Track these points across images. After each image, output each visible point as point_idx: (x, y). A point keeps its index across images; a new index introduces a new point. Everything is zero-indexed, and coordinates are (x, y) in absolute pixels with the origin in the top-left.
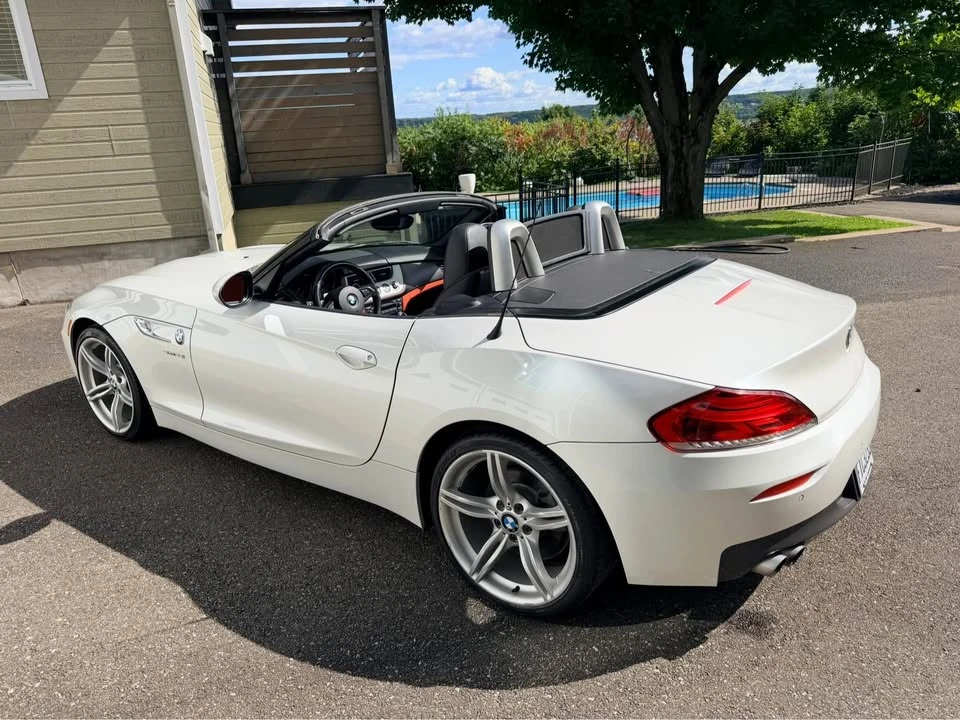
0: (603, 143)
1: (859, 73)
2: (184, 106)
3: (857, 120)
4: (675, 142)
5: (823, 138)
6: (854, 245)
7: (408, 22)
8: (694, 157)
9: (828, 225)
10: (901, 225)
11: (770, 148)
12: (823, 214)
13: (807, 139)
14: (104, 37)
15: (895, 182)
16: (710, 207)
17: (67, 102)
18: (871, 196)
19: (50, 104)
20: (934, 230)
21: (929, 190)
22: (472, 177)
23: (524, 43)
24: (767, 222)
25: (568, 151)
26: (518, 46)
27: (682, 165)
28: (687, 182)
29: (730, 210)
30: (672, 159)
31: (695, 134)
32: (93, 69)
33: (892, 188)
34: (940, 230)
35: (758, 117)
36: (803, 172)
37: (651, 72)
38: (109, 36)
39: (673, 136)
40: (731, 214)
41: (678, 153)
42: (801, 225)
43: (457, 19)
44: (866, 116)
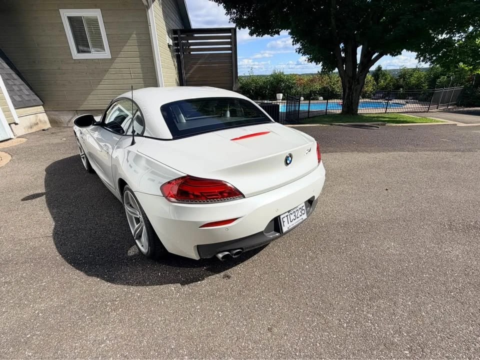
0: (333, 85)
1: (435, 56)
2: (153, 62)
3: (442, 78)
4: (349, 83)
5: (426, 86)
6: (410, 128)
7: (257, 36)
8: (356, 90)
9: (409, 120)
10: (442, 122)
11: (401, 89)
12: (410, 116)
13: (418, 86)
14: (129, 36)
15: (451, 105)
16: (360, 111)
17: (117, 60)
18: (437, 110)
19: (112, 60)
20: (453, 125)
21: (466, 109)
22: (281, 95)
23: (295, 44)
24: (385, 118)
25: (319, 87)
26: (293, 44)
27: (351, 93)
28: (352, 99)
29: (373, 112)
30: (347, 91)
31: (358, 80)
32: (125, 48)
33: (449, 107)
34: (456, 125)
35: (399, 76)
36: (413, 99)
37: (343, 55)
38: (130, 36)
39: (349, 81)
40: (373, 114)
41: (350, 88)
42: (398, 119)
43: (274, 34)
44: (446, 77)
